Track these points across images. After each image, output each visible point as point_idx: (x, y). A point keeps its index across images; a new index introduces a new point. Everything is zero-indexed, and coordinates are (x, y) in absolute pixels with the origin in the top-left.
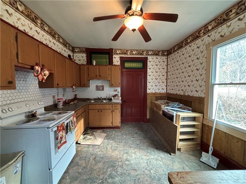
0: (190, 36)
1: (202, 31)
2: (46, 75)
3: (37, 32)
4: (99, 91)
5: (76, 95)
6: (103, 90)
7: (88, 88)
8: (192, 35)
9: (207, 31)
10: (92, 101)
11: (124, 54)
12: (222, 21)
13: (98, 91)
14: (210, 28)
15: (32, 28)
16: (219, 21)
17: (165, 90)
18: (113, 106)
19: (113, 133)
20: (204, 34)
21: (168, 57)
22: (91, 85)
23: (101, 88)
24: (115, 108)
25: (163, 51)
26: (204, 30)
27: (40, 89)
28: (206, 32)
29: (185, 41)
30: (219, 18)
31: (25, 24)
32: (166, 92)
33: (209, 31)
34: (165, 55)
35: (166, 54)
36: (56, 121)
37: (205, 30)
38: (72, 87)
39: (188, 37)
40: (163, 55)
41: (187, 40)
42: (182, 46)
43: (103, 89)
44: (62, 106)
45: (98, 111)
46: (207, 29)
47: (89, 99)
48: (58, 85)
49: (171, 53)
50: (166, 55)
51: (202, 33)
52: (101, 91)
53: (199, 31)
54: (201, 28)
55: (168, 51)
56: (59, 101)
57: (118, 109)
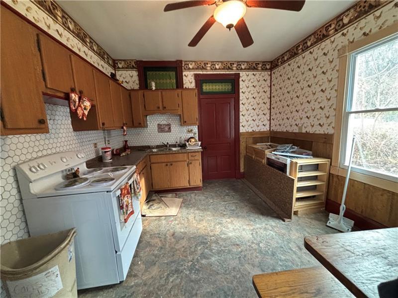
0: (310, 36)
1: (333, 26)
2: (87, 107)
3: (58, 32)
4: (163, 134)
5: (126, 141)
6: (170, 132)
7: (145, 129)
8: (314, 34)
9: (341, 26)
10: (155, 150)
11: (201, 69)
12: (366, 8)
13: (161, 134)
14: (346, 20)
15: (49, 25)
16: (362, 8)
17: (268, 126)
18: (190, 156)
19: (192, 196)
20: (336, 30)
21: (272, 72)
22: (149, 125)
23: (167, 129)
24: (193, 158)
25: (264, 63)
26: (336, 24)
27: (75, 132)
28: (339, 27)
29: (302, 43)
30: (362, 4)
31: (38, 18)
32: (268, 129)
33: (344, 25)
34: (266, 69)
35: (268, 67)
36: (117, 181)
37: (338, 24)
38: (123, 128)
39: (307, 38)
40: (264, 69)
41: (306, 43)
42: (296, 52)
43: (169, 130)
44: (110, 159)
45: (167, 165)
46: (341, 23)
47: (149, 147)
48: (103, 124)
49: (277, 66)
50: (269, 69)
51: (333, 29)
52: (166, 134)
53: (327, 27)
54: (330, 22)
55: (271, 62)
56: (106, 152)
57: (197, 160)
